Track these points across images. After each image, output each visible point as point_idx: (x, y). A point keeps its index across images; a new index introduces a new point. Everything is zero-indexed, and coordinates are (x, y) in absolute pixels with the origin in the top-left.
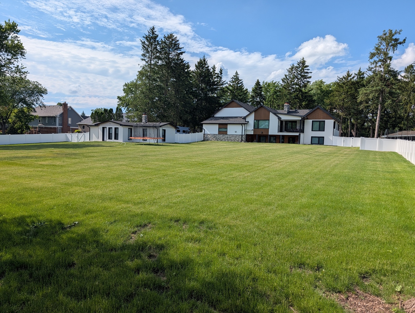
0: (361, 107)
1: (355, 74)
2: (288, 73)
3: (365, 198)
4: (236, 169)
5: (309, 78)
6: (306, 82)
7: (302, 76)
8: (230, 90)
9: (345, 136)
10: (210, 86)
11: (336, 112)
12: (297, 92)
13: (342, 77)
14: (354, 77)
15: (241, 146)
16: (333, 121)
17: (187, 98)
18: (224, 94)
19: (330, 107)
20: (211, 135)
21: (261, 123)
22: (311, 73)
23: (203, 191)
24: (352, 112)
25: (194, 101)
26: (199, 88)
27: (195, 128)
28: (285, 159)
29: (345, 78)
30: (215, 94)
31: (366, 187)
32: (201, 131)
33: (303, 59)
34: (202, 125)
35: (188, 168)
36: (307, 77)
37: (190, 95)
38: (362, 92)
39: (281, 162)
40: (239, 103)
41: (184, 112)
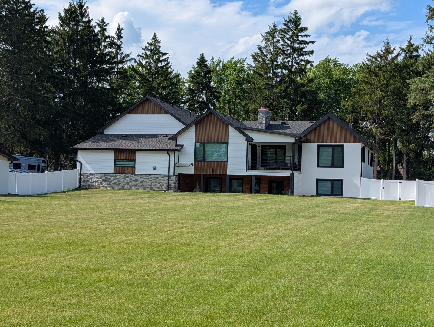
0: (416, 117)
1: (402, 49)
2: (264, 42)
3: (427, 312)
4: (155, 254)
5: (308, 54)
6: (303, 63)
7: (295, 50)
8: (141, 75)
9: (385, 178)
10: (94, 65)
11: (367, 128)
12: (285, 82)
13: (374, 54)
14: (398, 55)
15: (167, 201)
16: (359, 146)
17: (39, 91)
18: (128, 84)
19: (354, 118)
20: (96, 176)
21: (210, 148)
22: (313, 42)
23: (74, 310)
24: (398, 128)
25: (56, 97)
26: (69, 67)
27: (58, 159)
28: (262, 228)
29: (381, 57)
30: (107, 82)
31: (428, 285)
32: (74, 167)
33: (296, 13)
34: (75, 151)
35: (38, 255)
36: (305, 52)
37: (47, 83)
38: (415, 86)
39: (253, 235)
40: (162, 105)
41: (33, 123)
